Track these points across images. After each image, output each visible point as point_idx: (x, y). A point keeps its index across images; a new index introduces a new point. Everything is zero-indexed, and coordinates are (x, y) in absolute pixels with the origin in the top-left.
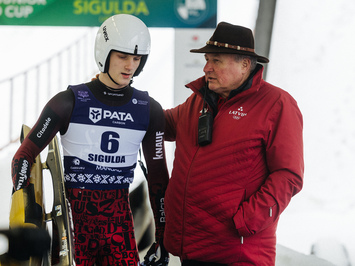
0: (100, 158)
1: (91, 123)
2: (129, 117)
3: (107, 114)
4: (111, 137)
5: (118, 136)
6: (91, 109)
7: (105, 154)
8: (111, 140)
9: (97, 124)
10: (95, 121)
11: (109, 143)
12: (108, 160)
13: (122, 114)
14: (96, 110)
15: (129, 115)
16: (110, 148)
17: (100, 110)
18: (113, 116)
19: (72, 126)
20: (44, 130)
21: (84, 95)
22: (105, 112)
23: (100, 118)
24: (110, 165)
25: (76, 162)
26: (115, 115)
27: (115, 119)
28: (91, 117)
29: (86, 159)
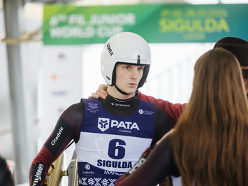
0: (108, 164)
1: (100, 132)
2: (135, 126)
3: (115, 123)
4: (117, 144)
5: (124, 144)
6: (100, 119)
7: (112, 160)
8: (118, 147)
9: (105, 132)
10: (103, 130)
11: (116, 150)
12: (115, 165)
13: (129, 123)
14: (104, 120)
15: (135, 124)
16: (116, 154)
17: (108, 120)
18: (120, 125)
19: (83, 134)
20: (57, 138)
21: (94, 107)
22: (113, 121)
23: (107, 127)
24: (117, 170)
25: (87, 167)
26: (122, 124)
27: (122, 128)
28: (99, 126)
29: (95, 164)
